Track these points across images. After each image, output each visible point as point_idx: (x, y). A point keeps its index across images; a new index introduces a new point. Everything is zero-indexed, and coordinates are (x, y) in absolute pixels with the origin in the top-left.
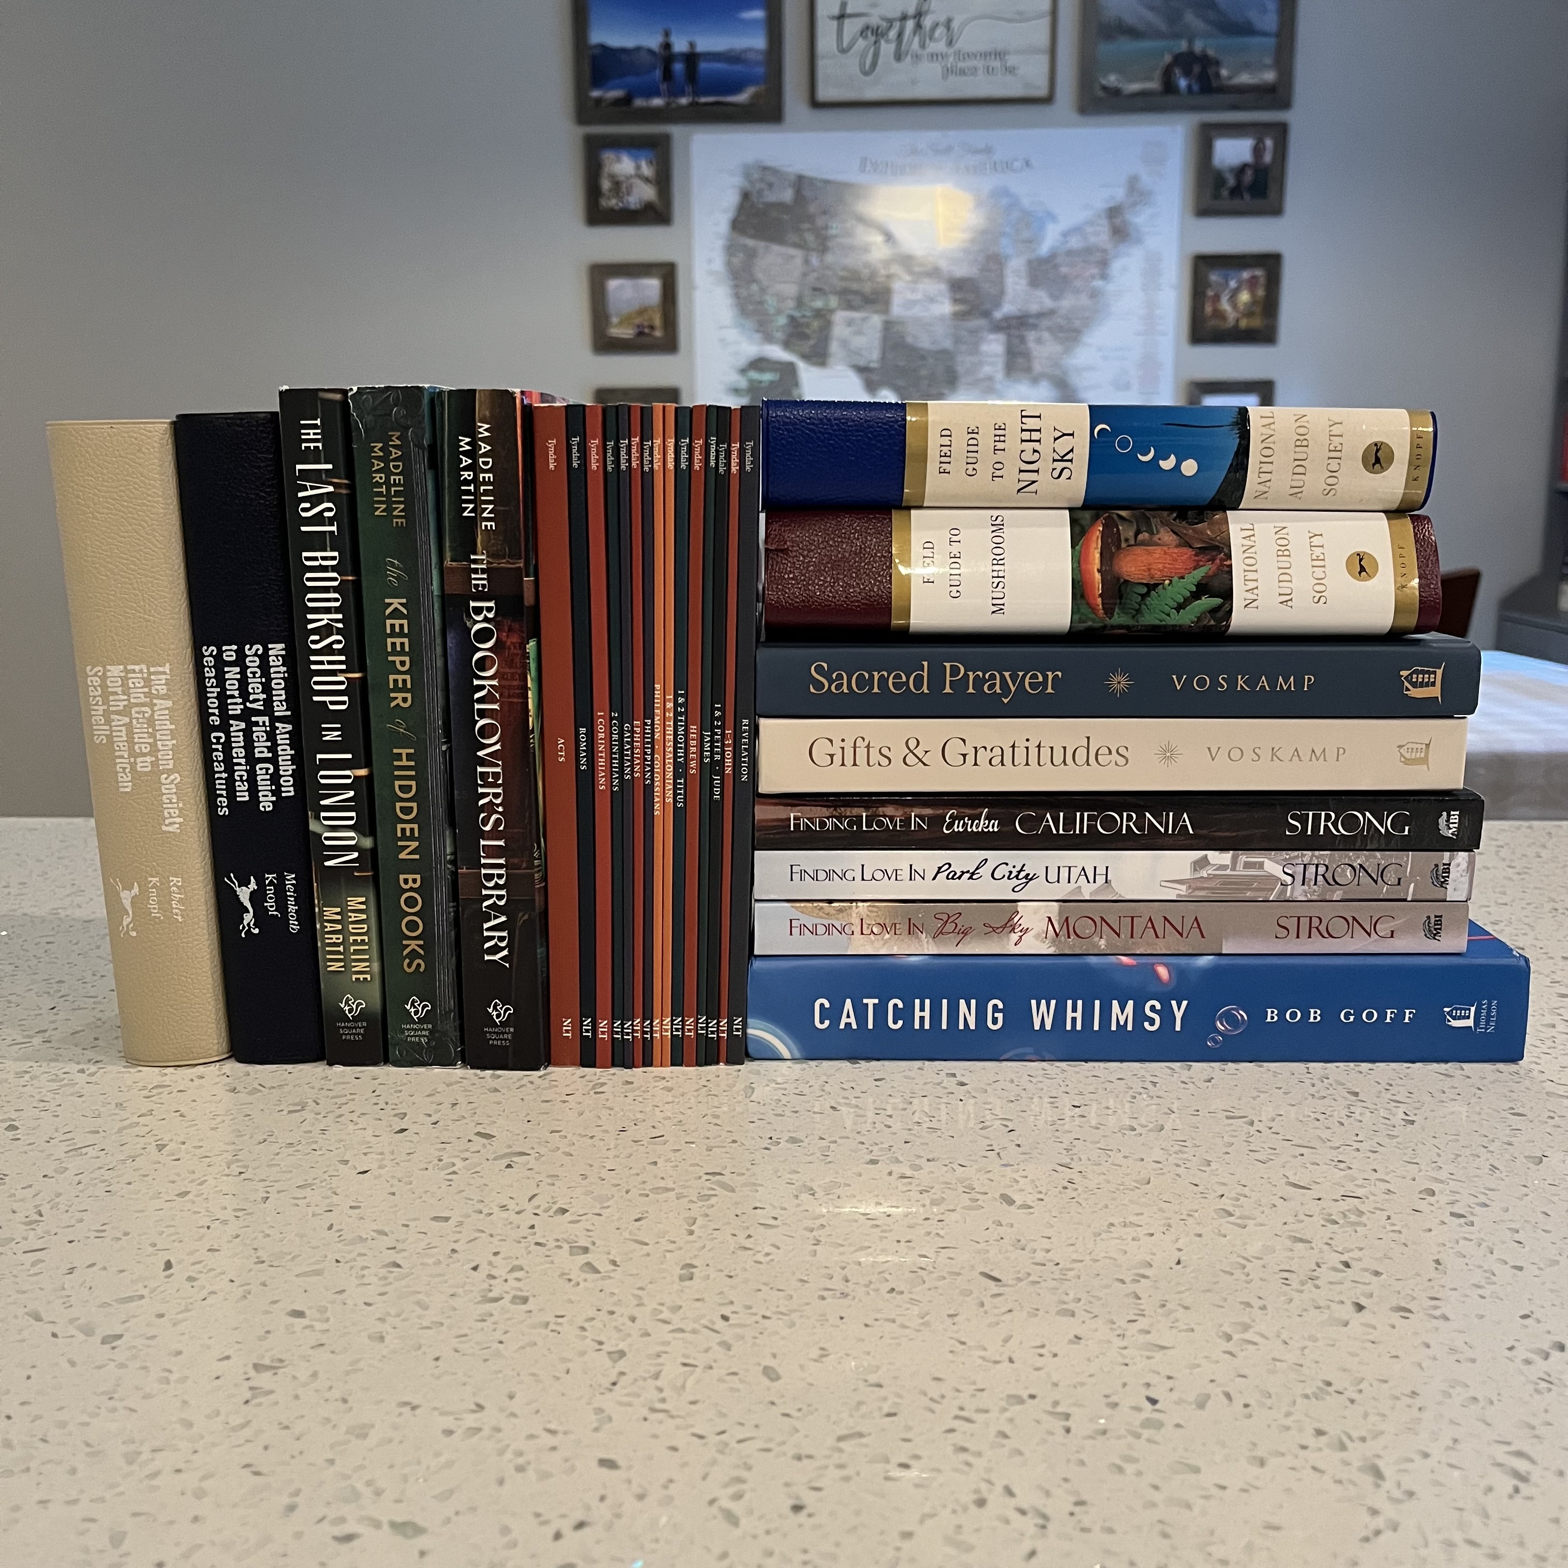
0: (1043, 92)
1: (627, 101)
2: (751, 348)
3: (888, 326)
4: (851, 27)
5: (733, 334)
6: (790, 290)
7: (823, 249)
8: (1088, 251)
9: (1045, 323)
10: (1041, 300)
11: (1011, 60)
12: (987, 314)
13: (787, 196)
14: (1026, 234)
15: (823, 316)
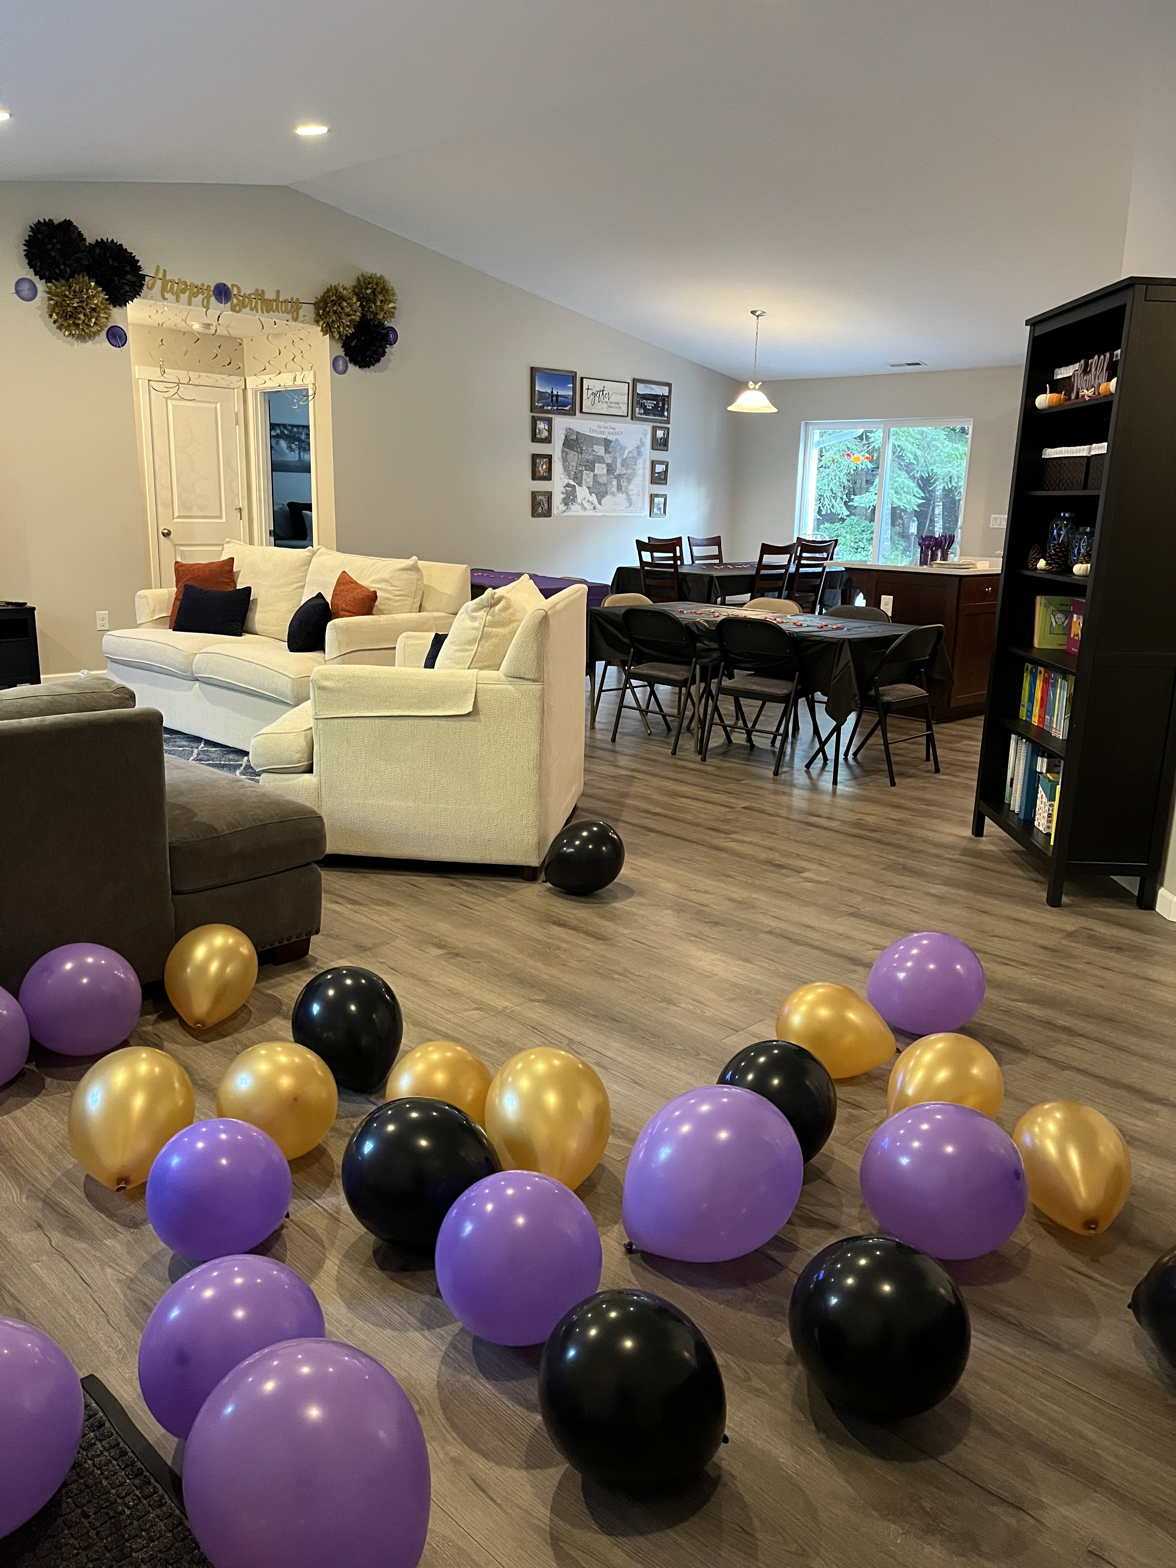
0: (626, 415)
1: (542, 407)
2: (567, 481)
3: (594, 475)
4: (590, 392)
5: (563, 476)
6: (574, 464)
7: (582, 453)
8: (633, 457)
9: (625, 477)
10: (623, 471)
11: (620, 405)
12: (613, 474)
13: (574, 437)
14: (621, 452)
15: (581, 472)
